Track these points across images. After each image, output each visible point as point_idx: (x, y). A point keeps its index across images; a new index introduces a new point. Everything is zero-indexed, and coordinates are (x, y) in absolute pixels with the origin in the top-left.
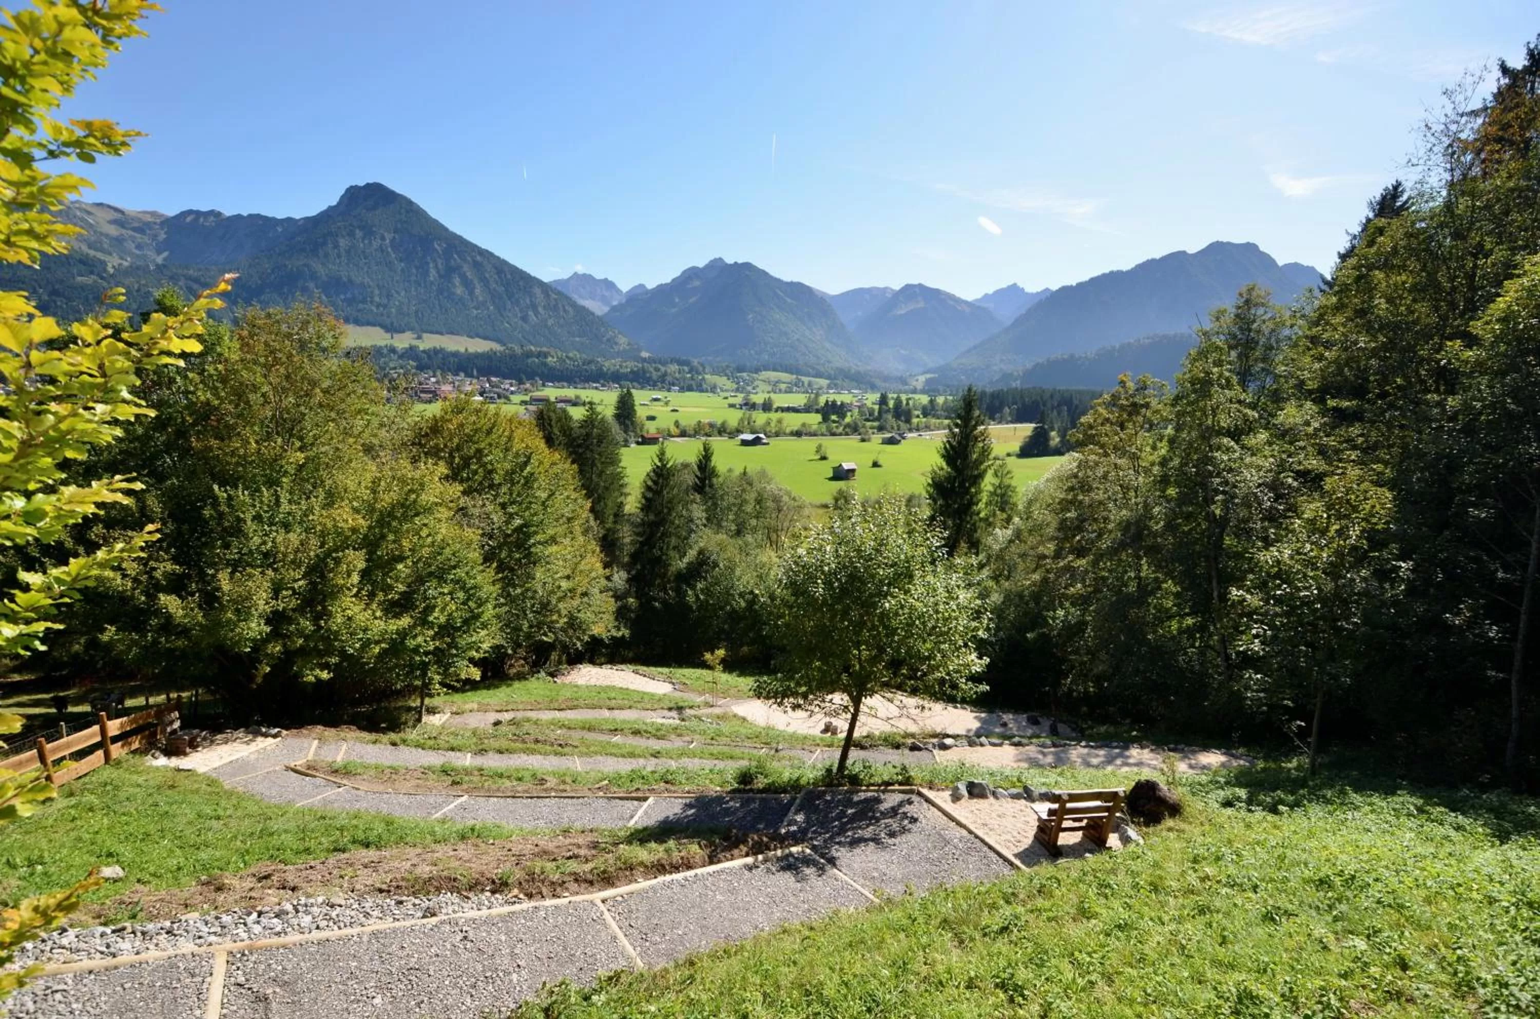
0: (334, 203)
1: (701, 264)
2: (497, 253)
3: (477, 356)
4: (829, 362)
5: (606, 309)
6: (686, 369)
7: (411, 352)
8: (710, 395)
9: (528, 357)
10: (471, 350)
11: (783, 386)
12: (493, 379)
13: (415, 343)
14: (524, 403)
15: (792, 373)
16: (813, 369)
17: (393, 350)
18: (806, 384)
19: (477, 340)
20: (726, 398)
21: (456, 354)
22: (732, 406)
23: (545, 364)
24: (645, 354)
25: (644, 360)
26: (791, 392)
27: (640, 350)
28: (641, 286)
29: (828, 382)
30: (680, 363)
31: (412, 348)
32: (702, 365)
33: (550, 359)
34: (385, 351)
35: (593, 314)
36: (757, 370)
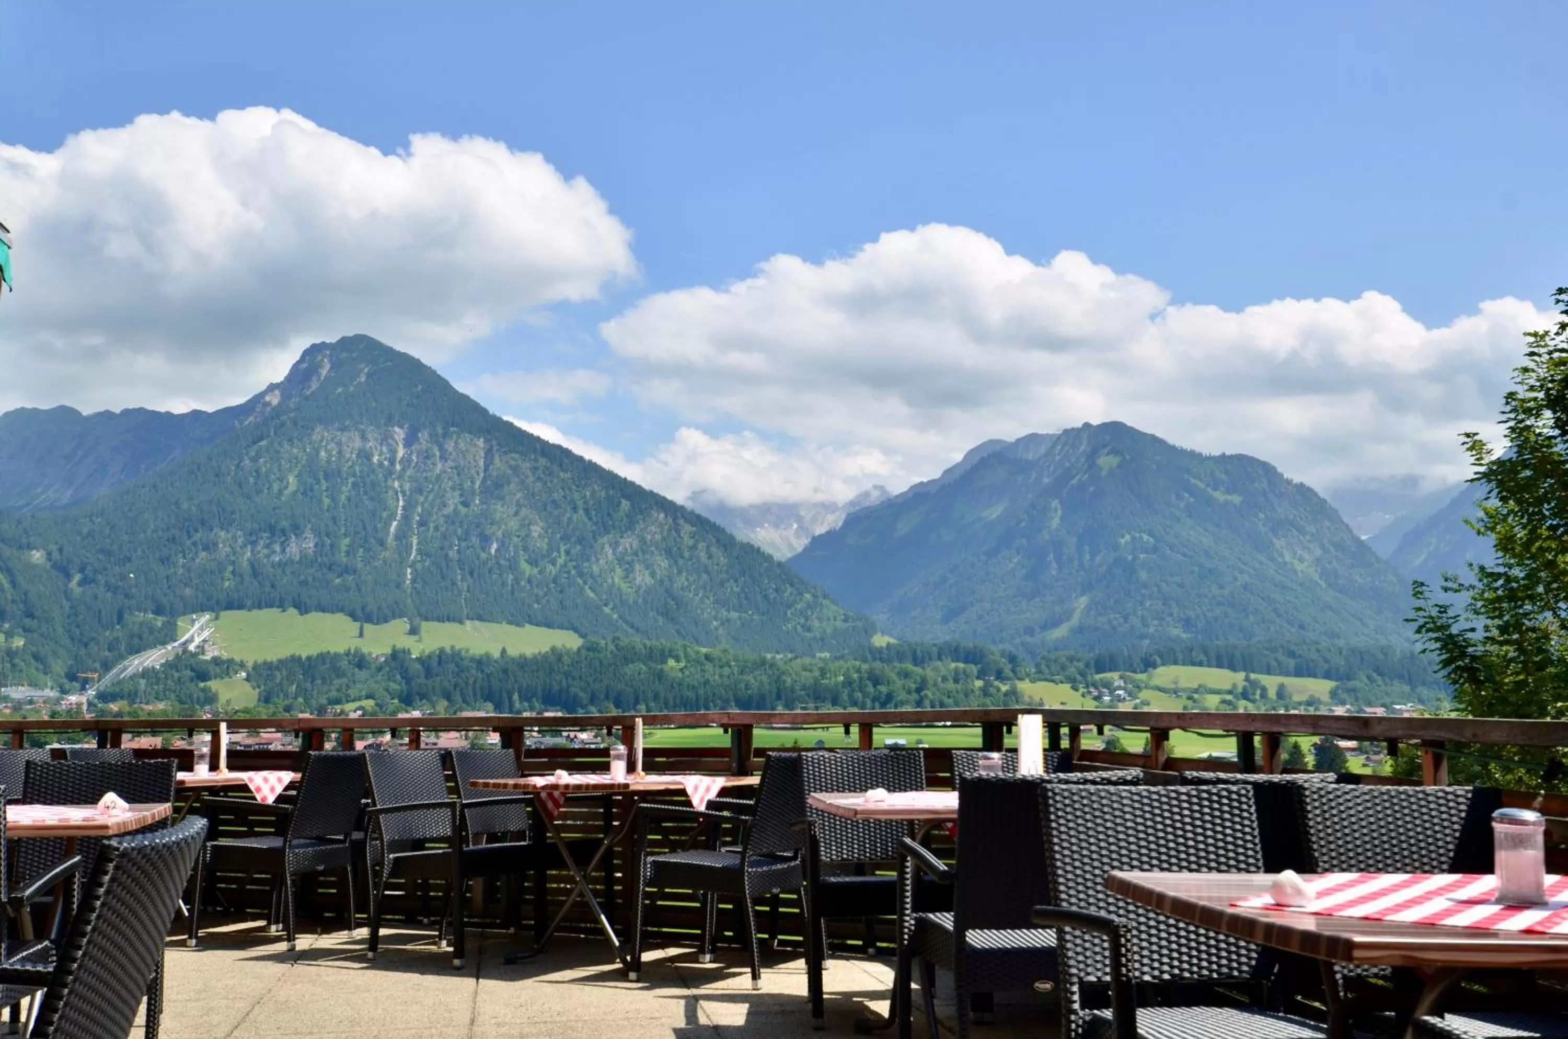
0: (280, 379)
3: (523, 663)
4: (1334, 635)
5: (800, 544)
6: (973, 669)
7: (395, 663)
9: (627, 661)
10: (513, 652)
13: (405, 642)
15: (1233, 668)
16: (1292, 654)
17: (360, 661)
18: (1272, 693)
19: (528, 627)
21: (481, 662)
23: (660, 676)
27: (869, 630)
29: (1329, 685)
31: (398, 655)
32: (1012, 659)
33: (671, 663)
34: (344, 664)
35: (769, 558)
36: (1148, 664)
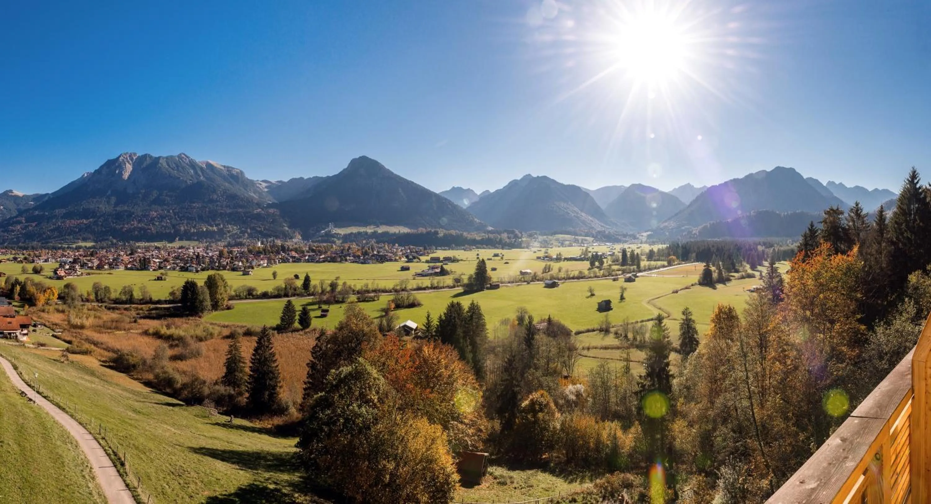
0: (346, 167)
1: (519, 178)
2: (415, 182)
4: (592, 228)
5: (469, 205)
6: (512, 236)
7: (374, 235)
8: (526, 250)
9: (429, 234)
10: (402, 232)
11: (567, 243)
12: (412, 247)
13: (376, 229)
14: (427, 262)
15: (572, 235)
16: (584, 231)
17: (366, 234)
18: (581, 241)
20: (535, 252)
21: (395, 234)
22: (538, 258)
24: (490, 228)
25: (490, 232)
26: (572, 246)
27: (486, 226)
28: (487, 191)
29: (593, 239)
30: (509, 232)
31: (375, 232)
32: (521, 233)
33: (440, 234)
35: (462, 208)
36: (552, 234)
